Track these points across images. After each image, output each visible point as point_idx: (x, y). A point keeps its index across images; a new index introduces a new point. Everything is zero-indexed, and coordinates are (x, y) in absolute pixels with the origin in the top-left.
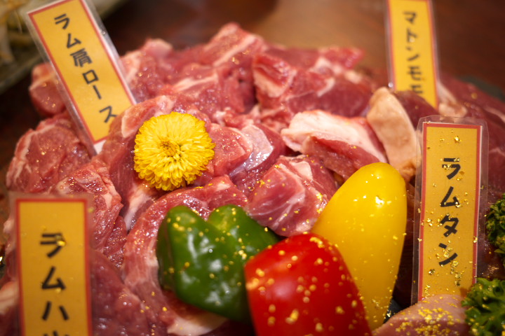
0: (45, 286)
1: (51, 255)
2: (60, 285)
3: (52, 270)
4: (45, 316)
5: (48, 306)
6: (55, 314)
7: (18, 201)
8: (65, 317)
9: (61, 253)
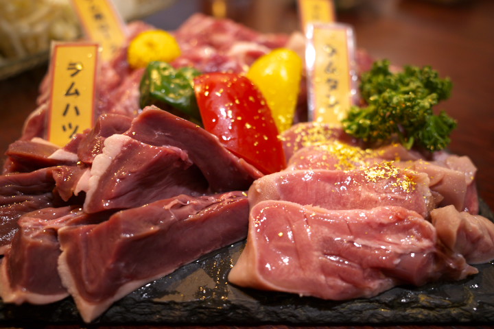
0: (68, 94)
1: (73, 75)
2: (77, 93)
3: (73, 84)
4: (65, 113)
5: (68, 107)
6: (71, 111)
7: (57, 47)
8: (78, 113)
9: (80, 75)
